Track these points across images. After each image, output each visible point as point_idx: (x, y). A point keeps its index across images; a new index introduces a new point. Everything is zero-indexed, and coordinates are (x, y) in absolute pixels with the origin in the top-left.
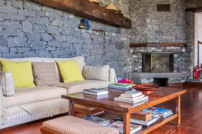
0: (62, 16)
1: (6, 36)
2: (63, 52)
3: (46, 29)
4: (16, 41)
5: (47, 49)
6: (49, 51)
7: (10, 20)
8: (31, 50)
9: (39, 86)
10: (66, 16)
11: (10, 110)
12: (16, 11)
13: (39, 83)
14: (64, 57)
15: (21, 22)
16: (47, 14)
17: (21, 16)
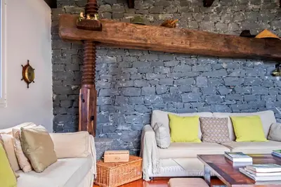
0: (244, 65)
1: (180, 92)
2: (246, 106)
3: (223, 82)
4: (190, 97)
5: (225, 103)
6: (228, 105)
7: (184, 77)
8: (206, 104)
9: (204, 143)
10: (250, 63)
11: (165, 161)
12: (190, 68)
13: (205, 139)
14: (248, 112)
15: (195, 78)
16: (224, 65)
17: (195, 72)
